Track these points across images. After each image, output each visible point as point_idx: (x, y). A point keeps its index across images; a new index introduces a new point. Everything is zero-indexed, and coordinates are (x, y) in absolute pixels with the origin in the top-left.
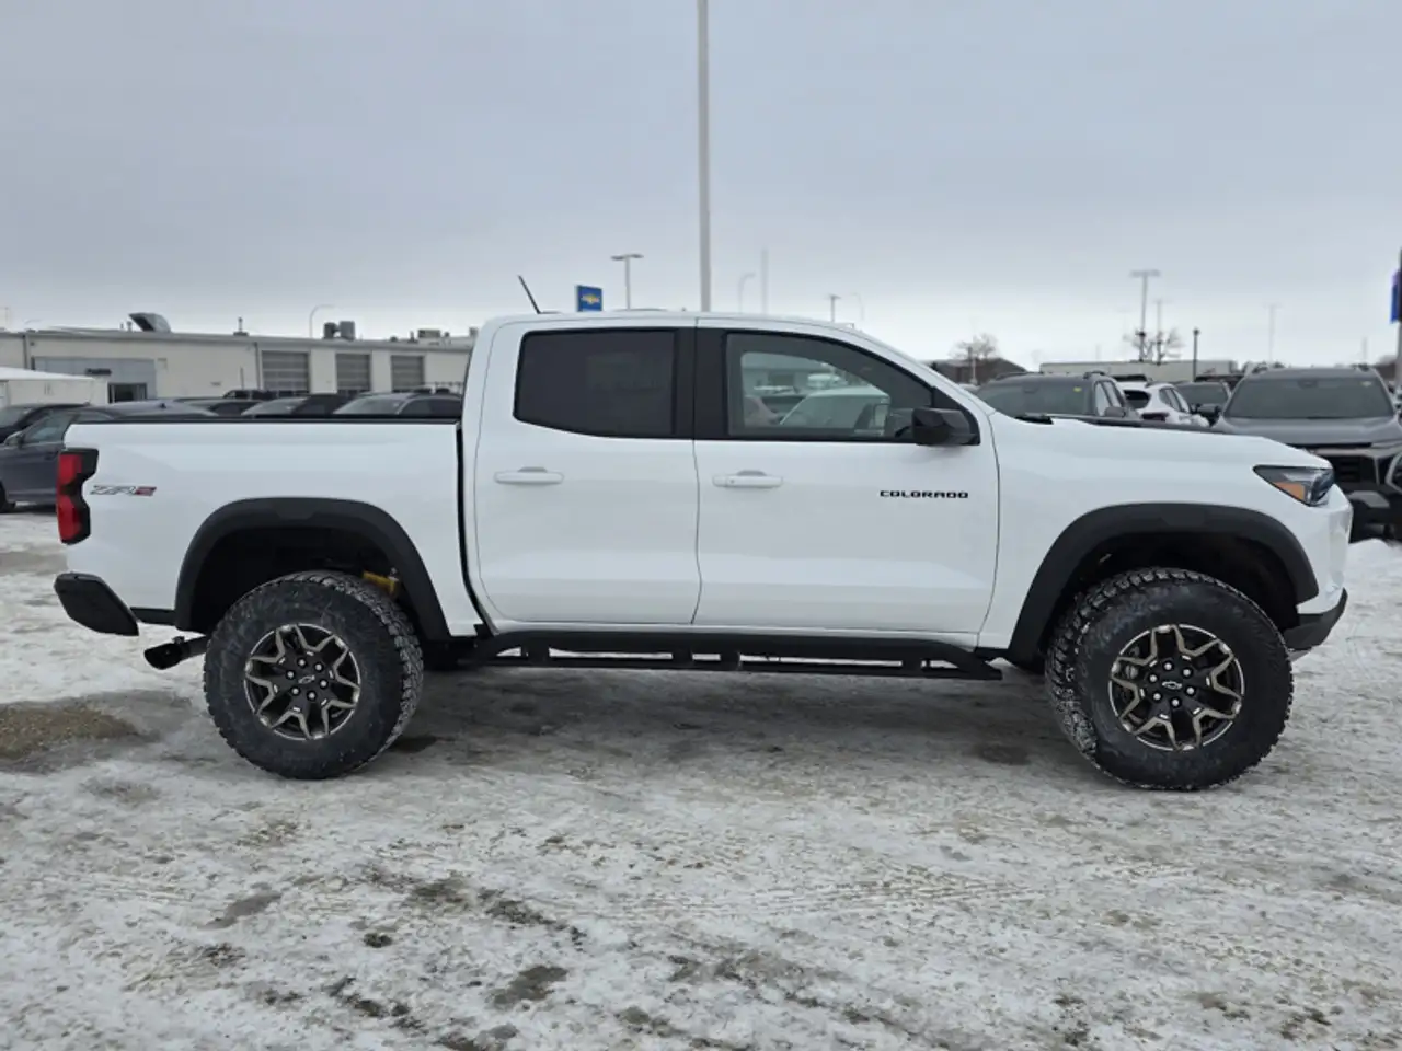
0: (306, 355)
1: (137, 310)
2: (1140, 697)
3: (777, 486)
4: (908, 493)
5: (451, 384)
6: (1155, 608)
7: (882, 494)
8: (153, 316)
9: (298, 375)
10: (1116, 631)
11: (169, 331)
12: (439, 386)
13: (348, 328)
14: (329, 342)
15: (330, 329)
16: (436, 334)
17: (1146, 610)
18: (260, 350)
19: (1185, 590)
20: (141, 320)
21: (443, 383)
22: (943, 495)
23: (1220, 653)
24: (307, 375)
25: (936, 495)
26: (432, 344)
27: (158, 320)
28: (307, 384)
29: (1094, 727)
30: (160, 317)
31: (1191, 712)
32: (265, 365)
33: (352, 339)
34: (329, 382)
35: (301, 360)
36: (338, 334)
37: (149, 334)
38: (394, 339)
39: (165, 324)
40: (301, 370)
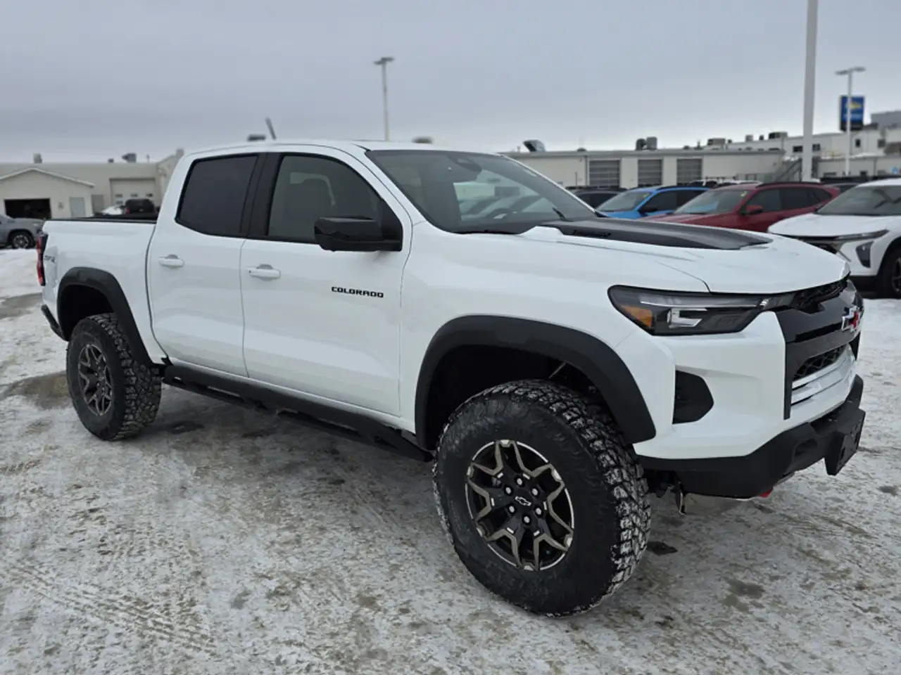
0: (618, 162)
1: (527, 139)
2: (492, 506)
3: (275, 278)
4: (347, 291)
5: (718, 178)
6: (491, 420)
7: (333, 289)
8: (536, 142)
9: (611, 175)
10: (463, 436)
11: (544, 151)
12: (709, 180)
13: (653, 141)
14: (639, 152)
15: (640, 144)
16: (721, 141)
17: (484, 421)
18: (589, 160)
19: (516, 408)
20: (530, 145)
21: (712, 178)
22: (368, 293)
23: (552, 478)
24: (618, 175)
25: (364, 293)
26: (714, 149)
27: (538, 145)
28: (618, 181)
29: (451, 525)
30: (540, 143)
31: (532, 534)
32: (591, 170)
33: (655, 149)
34: (632, 180)
35: (616, 166)
36: (645, 147)
37: (534, 154)
38: (686, 148)
39: (543, 148)
40: (615, 172)
